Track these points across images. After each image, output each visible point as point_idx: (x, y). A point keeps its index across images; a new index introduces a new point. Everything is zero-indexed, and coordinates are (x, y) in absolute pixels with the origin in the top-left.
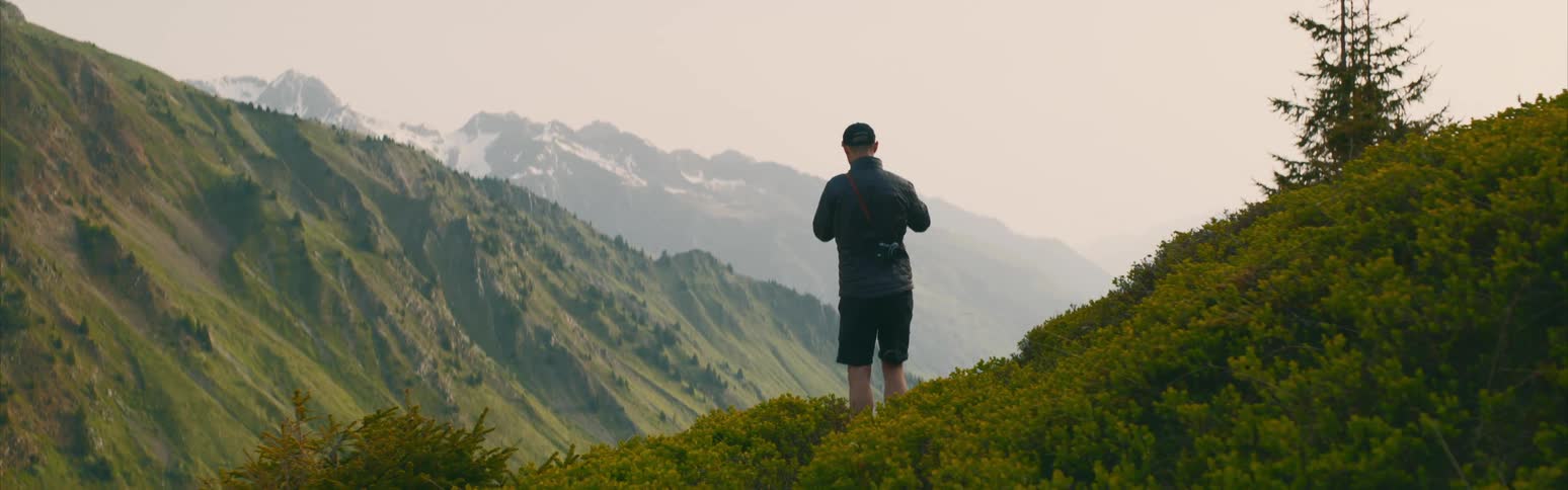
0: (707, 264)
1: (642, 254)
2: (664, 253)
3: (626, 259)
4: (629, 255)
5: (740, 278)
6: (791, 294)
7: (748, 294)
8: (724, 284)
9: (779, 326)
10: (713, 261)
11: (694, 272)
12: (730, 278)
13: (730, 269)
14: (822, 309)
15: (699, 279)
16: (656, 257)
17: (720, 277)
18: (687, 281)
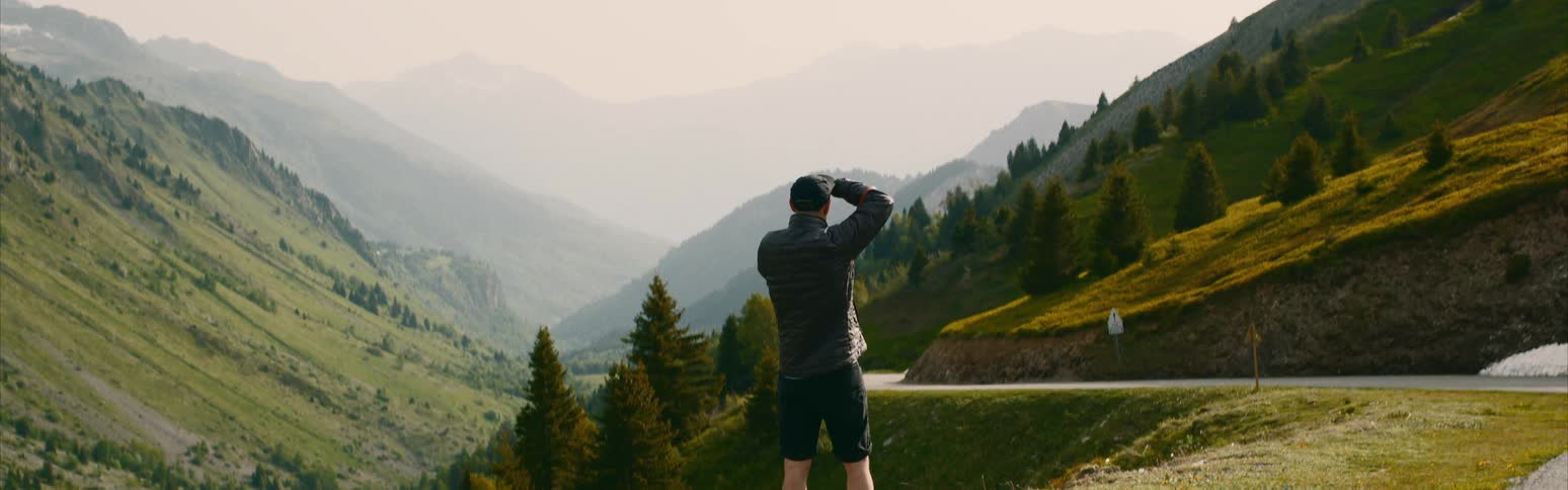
0: (120, 91)
1: (58, 83)
2: (79, 81)
3: (45, 88)
4: (47, 84)
5: (151, 103)
6: (199, 119)
7: (162, 119)
8: (142, 112)
9: (194, 147)
10: (125, 89)
11: (110, 98)
12: (143, 105)
13: (141, 95)
14: (231, 133)
15: (116, 106)
16: (72, 84)
17: (135, 104)
18: (106, 107)
